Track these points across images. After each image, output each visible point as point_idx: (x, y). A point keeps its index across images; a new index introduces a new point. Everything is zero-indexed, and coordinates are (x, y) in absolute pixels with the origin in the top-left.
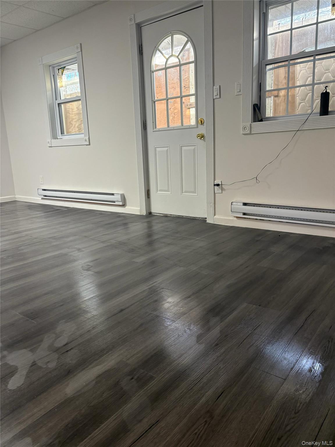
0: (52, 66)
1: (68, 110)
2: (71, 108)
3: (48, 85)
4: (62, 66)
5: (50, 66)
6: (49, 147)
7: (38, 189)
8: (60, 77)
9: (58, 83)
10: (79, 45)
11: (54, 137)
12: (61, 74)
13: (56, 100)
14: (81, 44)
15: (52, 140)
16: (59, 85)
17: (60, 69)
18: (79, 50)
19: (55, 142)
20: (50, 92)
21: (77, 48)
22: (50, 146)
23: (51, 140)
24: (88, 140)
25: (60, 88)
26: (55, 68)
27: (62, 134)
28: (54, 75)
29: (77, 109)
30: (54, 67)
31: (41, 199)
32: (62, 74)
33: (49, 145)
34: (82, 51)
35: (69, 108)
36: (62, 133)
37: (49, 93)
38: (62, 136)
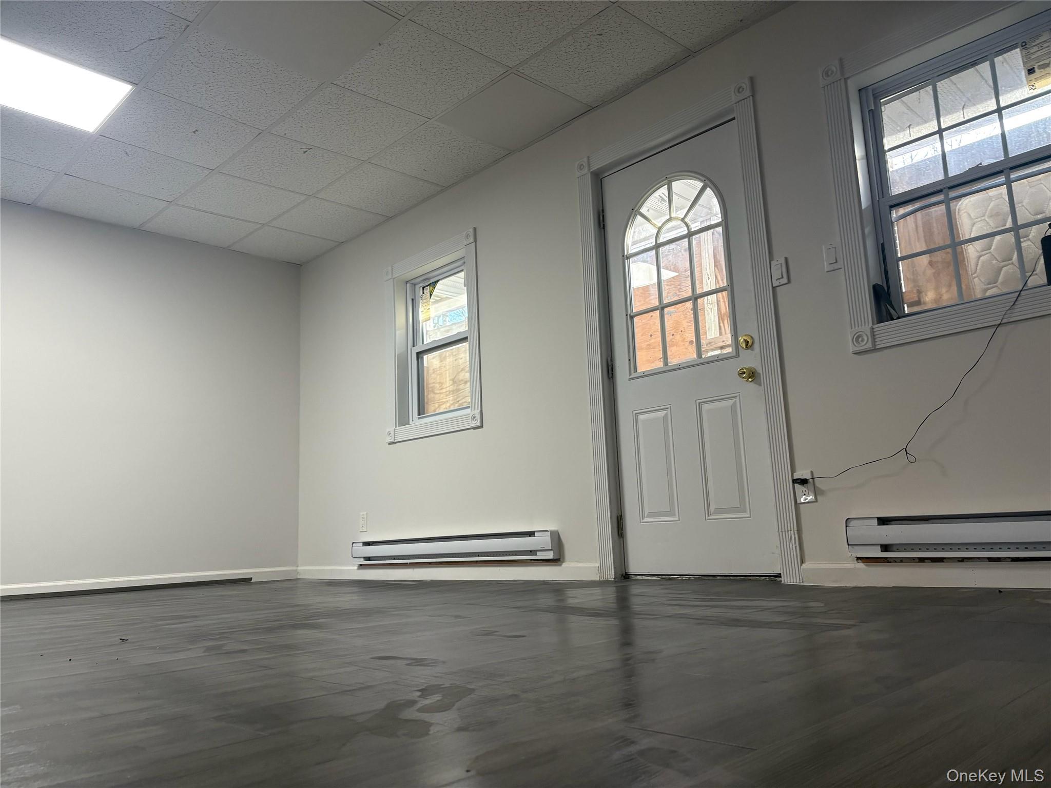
0: (413, 282)
3: (400, 320)
4: (432, 281)
5: (407, 282)
6: (390, 444)
7: (353, 543)
8: (425, 301)
9: (420, 313)
10: (471, 230)
11: (403, 419)
12: (429, 296)
13: (414, 346)
14: (475, 229)
15: (398, 428)
16: (422, 316)
17: (428, 286)
18: (471, 239)
19: (404, 432)
20: (404, 331)
21: (467, 236)
22: (392, 440)
23: (396, 427)
24: (478, 417)
25: (422, 322)
26: (417, 287)
27: (419, 414)
28: (413, 299)
29: (451, 382)
30: (415, 285)
31: (356, 568)
32: (431, 295)
33: (389, 439)
34: (476, 242)
36: (421, 411)
37: (400, 333)
38: (419, 418)
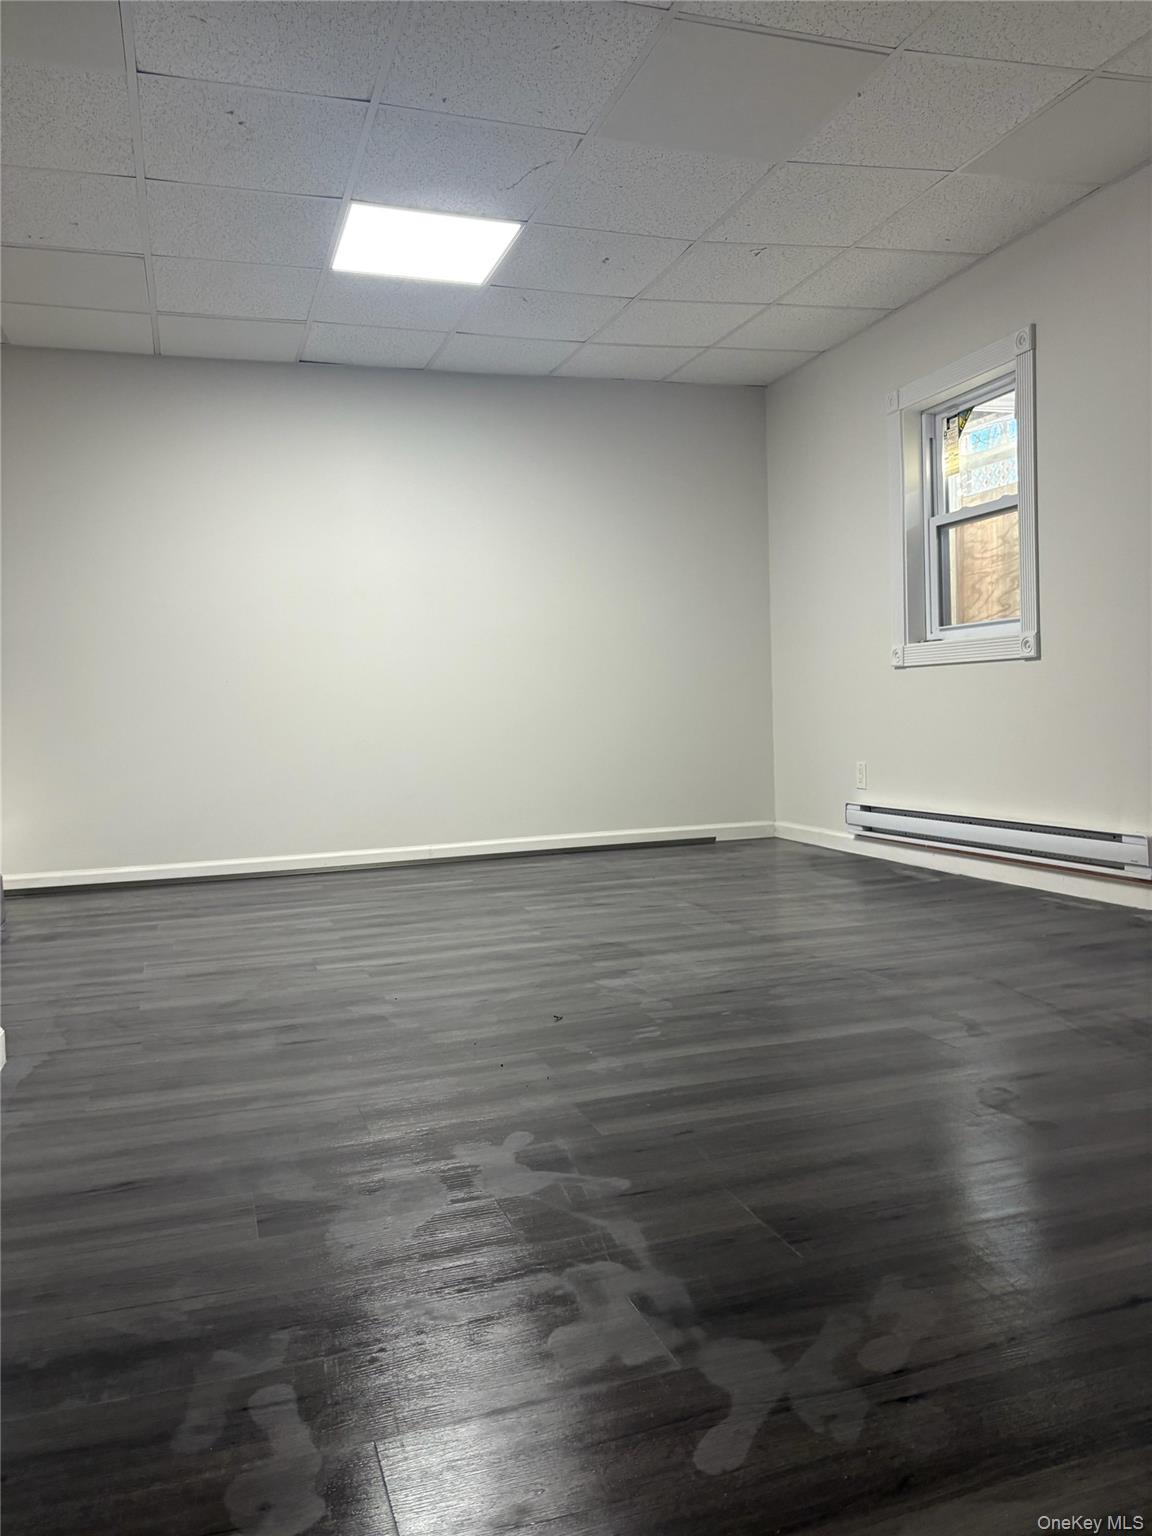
0: (930, 411)
1: (970, 545)
2: (979, 539)
3: (912, 472)
4: (962, 408)
5: (922, 413)
6: (897, 668)
7: (847, 804)
8: (950, 441)
9: (943, 461)
11: (916, 633)
12: (957, 433)
13: (933, 515)
15: (908, 645)
16: (945, 467)
17: (956, 416)
19: (917, 653)
20: (917, 492)
22: (900, 664)
23: (905, 644)
24: (1032, 641)
25: (947, 476)
26: (938, 418)
27: (941, 624)
28: (931, 439)
29: (1000, 541)
30: (935, 415)
31: (853, 837)
32: (960, 431)
33: (895, 662)
34: (1034, 349)
35: (973, 541)
36: (944, 620)
37: (912, 496)
38: (941, 630)
